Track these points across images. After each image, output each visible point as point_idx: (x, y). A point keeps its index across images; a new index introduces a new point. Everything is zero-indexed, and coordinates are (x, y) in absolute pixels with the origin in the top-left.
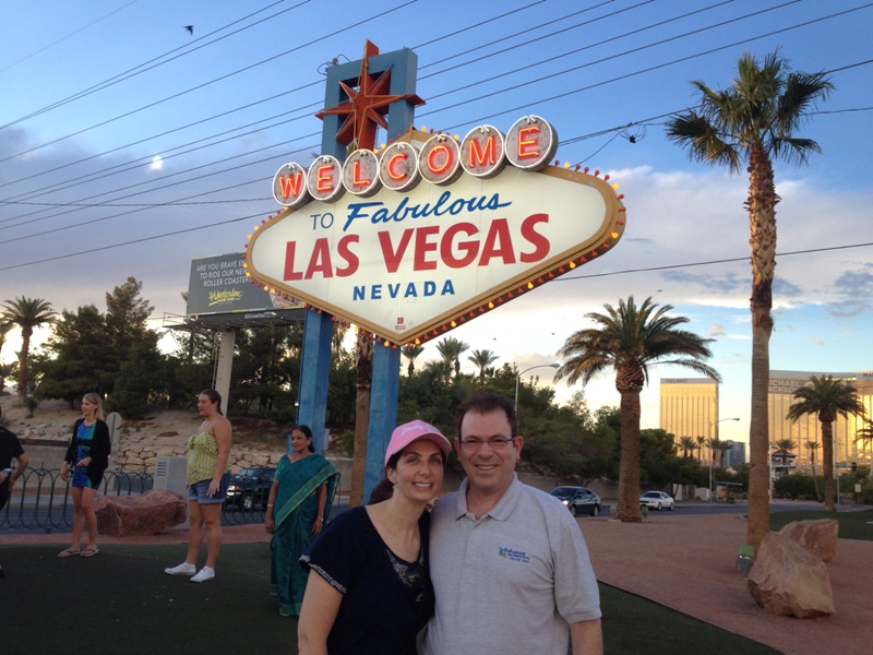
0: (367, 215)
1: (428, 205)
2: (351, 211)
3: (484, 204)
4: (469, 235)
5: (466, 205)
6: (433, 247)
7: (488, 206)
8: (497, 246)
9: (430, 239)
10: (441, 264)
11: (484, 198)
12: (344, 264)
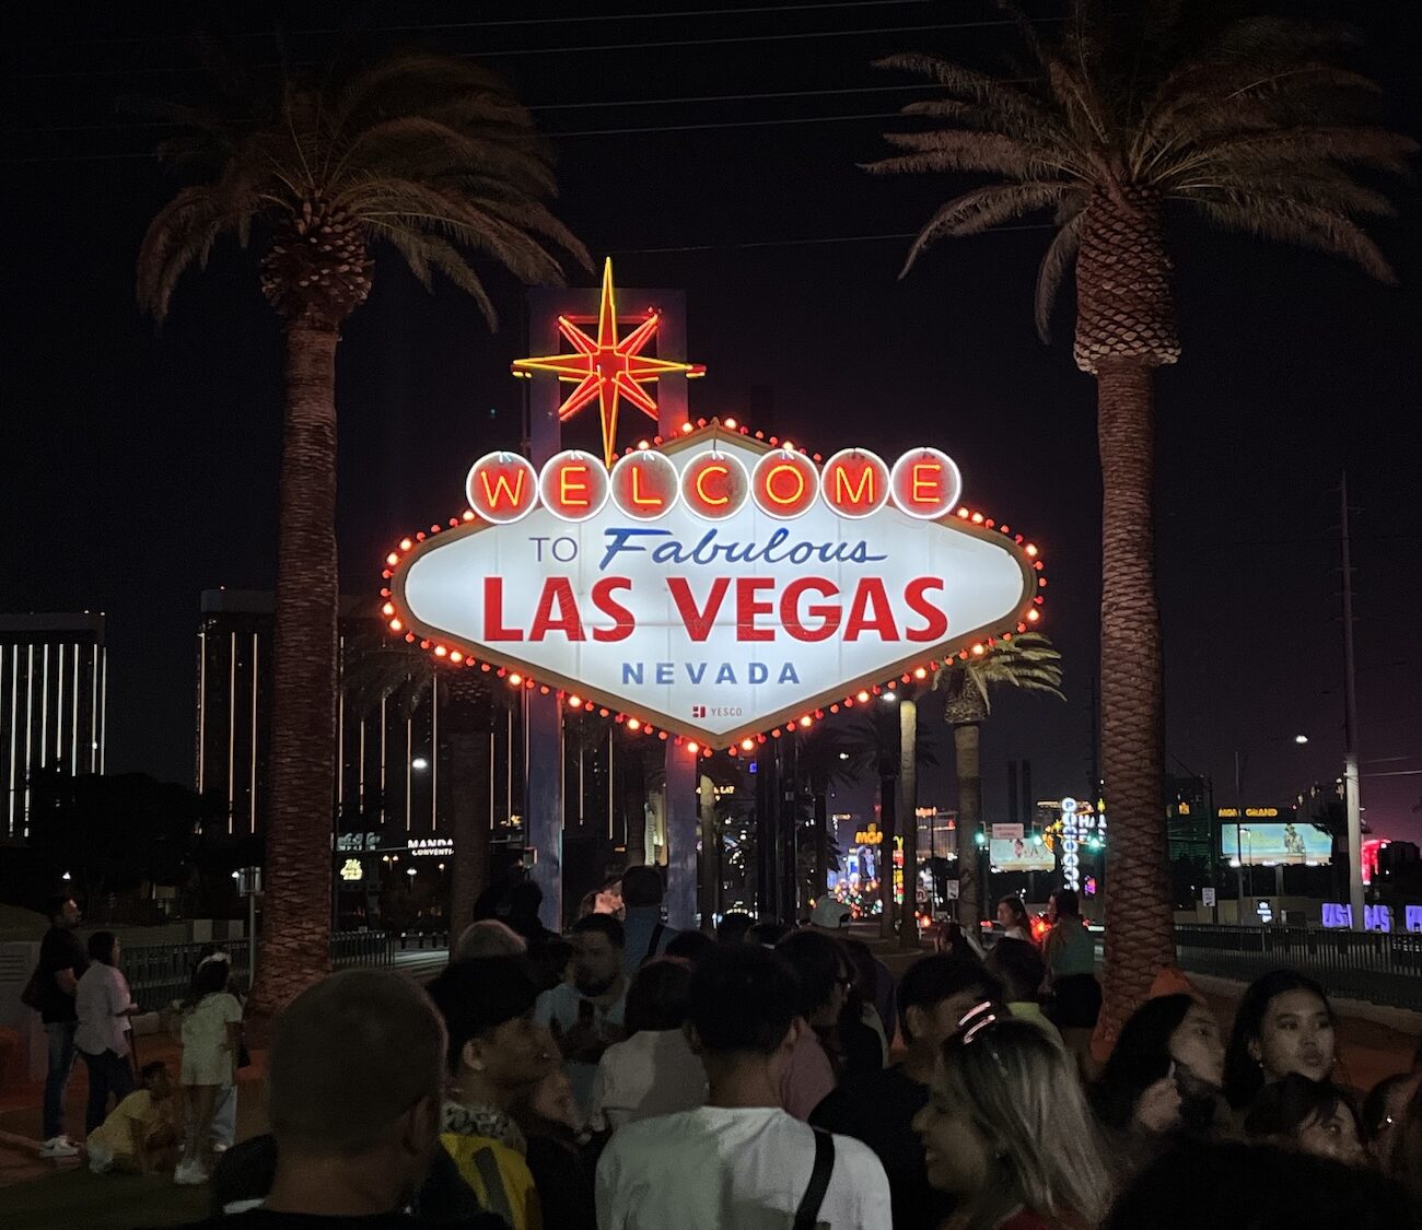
0: (643, 549)
1: (752, 546)
2: (612, 539)
3: (843, 555)
4: (826, 595)
5: (816, 553)
6: (767, 608)
7: (852, 556)
8: (869, 615)
9: (760, 596)
10: (781, 633)
11: (843, 546)
12: (609, 623)
